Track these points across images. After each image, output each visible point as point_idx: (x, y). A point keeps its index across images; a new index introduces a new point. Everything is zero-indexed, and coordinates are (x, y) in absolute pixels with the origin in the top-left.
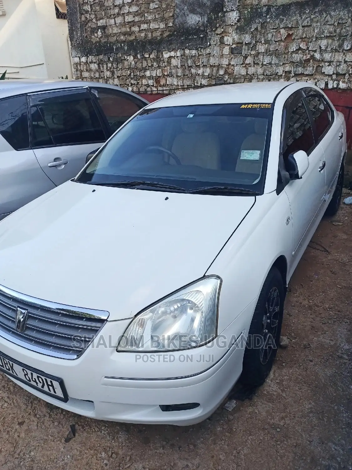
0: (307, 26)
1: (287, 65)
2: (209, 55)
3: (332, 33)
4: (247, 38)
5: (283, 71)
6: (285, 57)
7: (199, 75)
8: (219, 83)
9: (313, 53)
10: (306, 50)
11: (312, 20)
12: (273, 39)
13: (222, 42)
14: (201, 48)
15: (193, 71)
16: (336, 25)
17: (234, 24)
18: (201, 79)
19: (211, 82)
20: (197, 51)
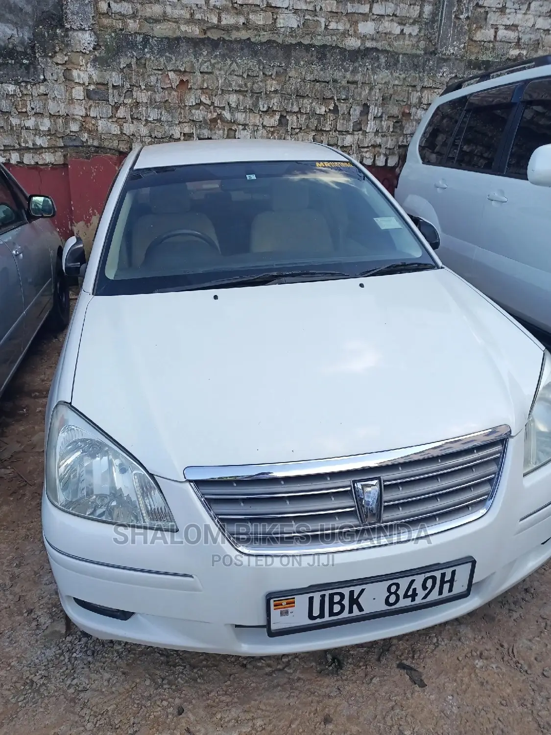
0: (207, 73)
1: (185, 124)
2: (45, 97)
3: (242, 87)
4: (115, 78)
5: (181, 133)
6: (181, 113)
7: (27, 128)
8: (71, 144)
9: (220, 110)
10: (210, 106)
11: (213, 65)
12: (159, 85)
13: (68, 78)
14: (27, 82)
15: (15, 121)
16: (246, 77)
17: (88, 52)
18: (32, 137)
19: (54, 143)
20: (18, 87)
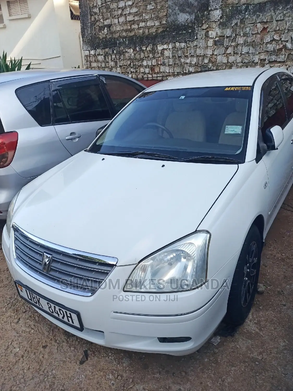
0: (281, 20)
1: (262, 54)
2: (195, 47)
4: (228, 32)
5: (259, 59)
6: (260, 47)
7: (187, 63)
8: (204, 70)
9: (285, 43)
10: (279, 41)
11: (284, 15)
12: (250, 32)
13: (207, 36)
14: (189, 41)
15: (182, 60)
17: (217, 21)
18: (188, 67)
19: (197, 69)
20: (186, 44)
